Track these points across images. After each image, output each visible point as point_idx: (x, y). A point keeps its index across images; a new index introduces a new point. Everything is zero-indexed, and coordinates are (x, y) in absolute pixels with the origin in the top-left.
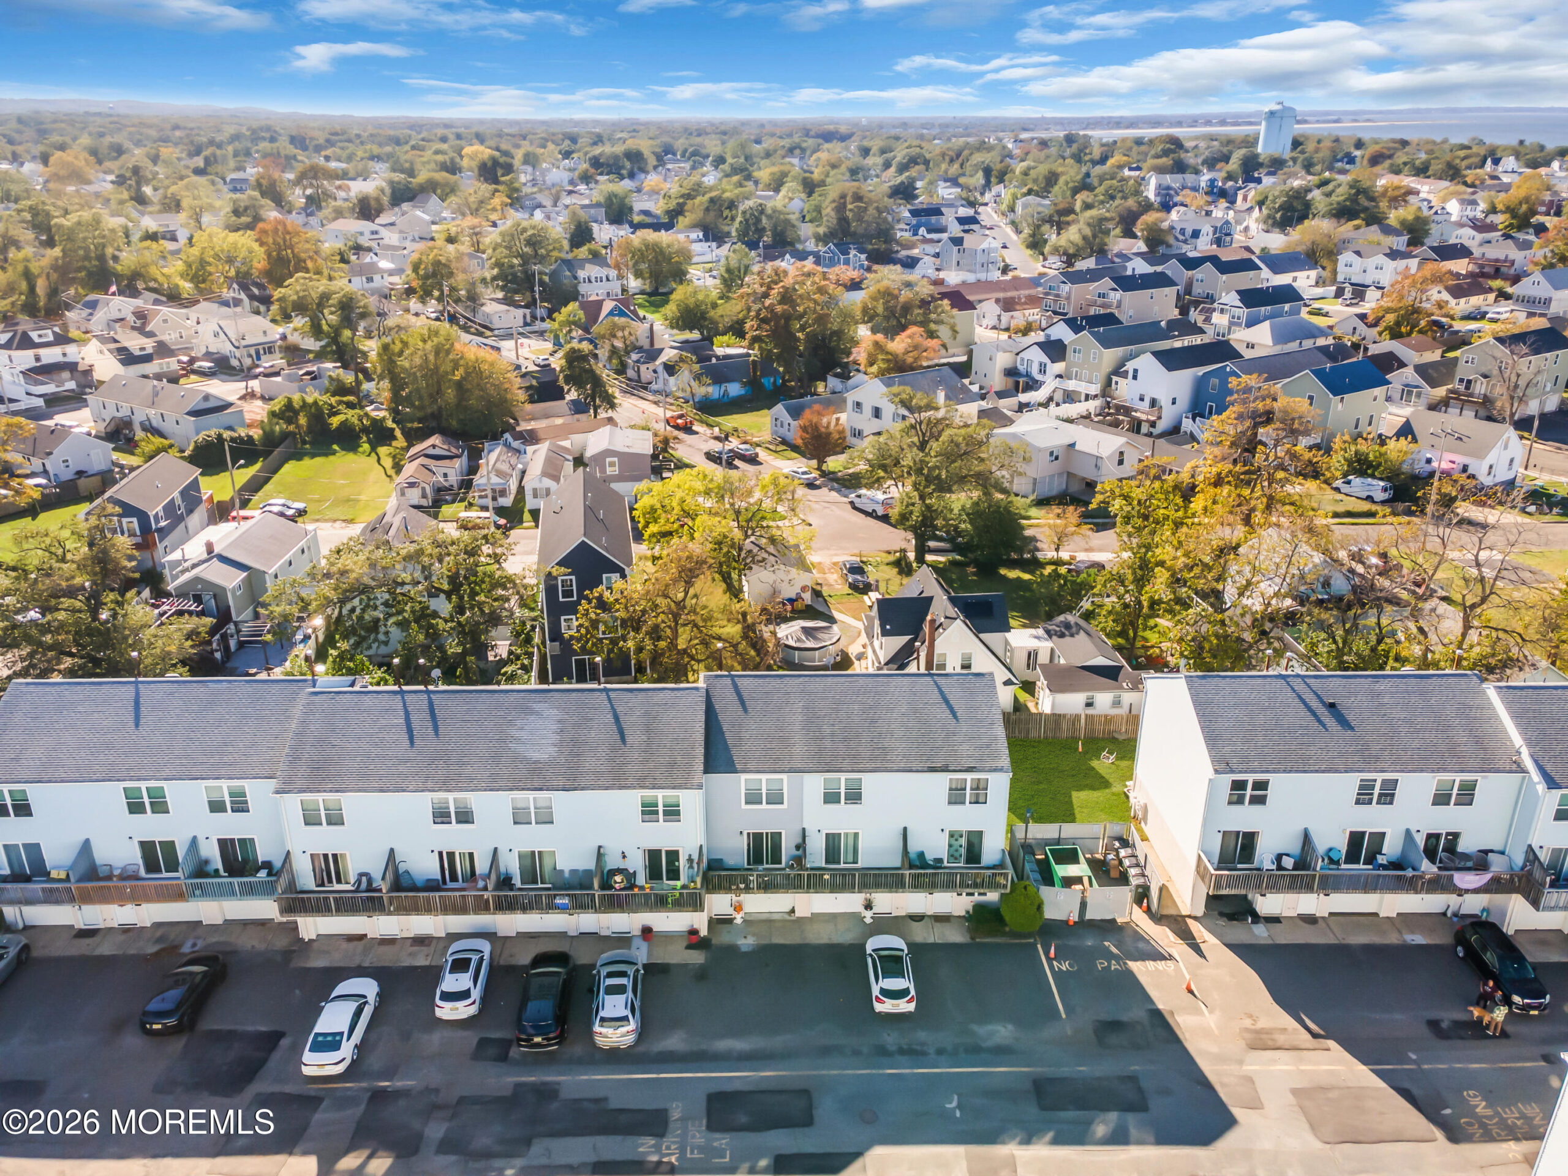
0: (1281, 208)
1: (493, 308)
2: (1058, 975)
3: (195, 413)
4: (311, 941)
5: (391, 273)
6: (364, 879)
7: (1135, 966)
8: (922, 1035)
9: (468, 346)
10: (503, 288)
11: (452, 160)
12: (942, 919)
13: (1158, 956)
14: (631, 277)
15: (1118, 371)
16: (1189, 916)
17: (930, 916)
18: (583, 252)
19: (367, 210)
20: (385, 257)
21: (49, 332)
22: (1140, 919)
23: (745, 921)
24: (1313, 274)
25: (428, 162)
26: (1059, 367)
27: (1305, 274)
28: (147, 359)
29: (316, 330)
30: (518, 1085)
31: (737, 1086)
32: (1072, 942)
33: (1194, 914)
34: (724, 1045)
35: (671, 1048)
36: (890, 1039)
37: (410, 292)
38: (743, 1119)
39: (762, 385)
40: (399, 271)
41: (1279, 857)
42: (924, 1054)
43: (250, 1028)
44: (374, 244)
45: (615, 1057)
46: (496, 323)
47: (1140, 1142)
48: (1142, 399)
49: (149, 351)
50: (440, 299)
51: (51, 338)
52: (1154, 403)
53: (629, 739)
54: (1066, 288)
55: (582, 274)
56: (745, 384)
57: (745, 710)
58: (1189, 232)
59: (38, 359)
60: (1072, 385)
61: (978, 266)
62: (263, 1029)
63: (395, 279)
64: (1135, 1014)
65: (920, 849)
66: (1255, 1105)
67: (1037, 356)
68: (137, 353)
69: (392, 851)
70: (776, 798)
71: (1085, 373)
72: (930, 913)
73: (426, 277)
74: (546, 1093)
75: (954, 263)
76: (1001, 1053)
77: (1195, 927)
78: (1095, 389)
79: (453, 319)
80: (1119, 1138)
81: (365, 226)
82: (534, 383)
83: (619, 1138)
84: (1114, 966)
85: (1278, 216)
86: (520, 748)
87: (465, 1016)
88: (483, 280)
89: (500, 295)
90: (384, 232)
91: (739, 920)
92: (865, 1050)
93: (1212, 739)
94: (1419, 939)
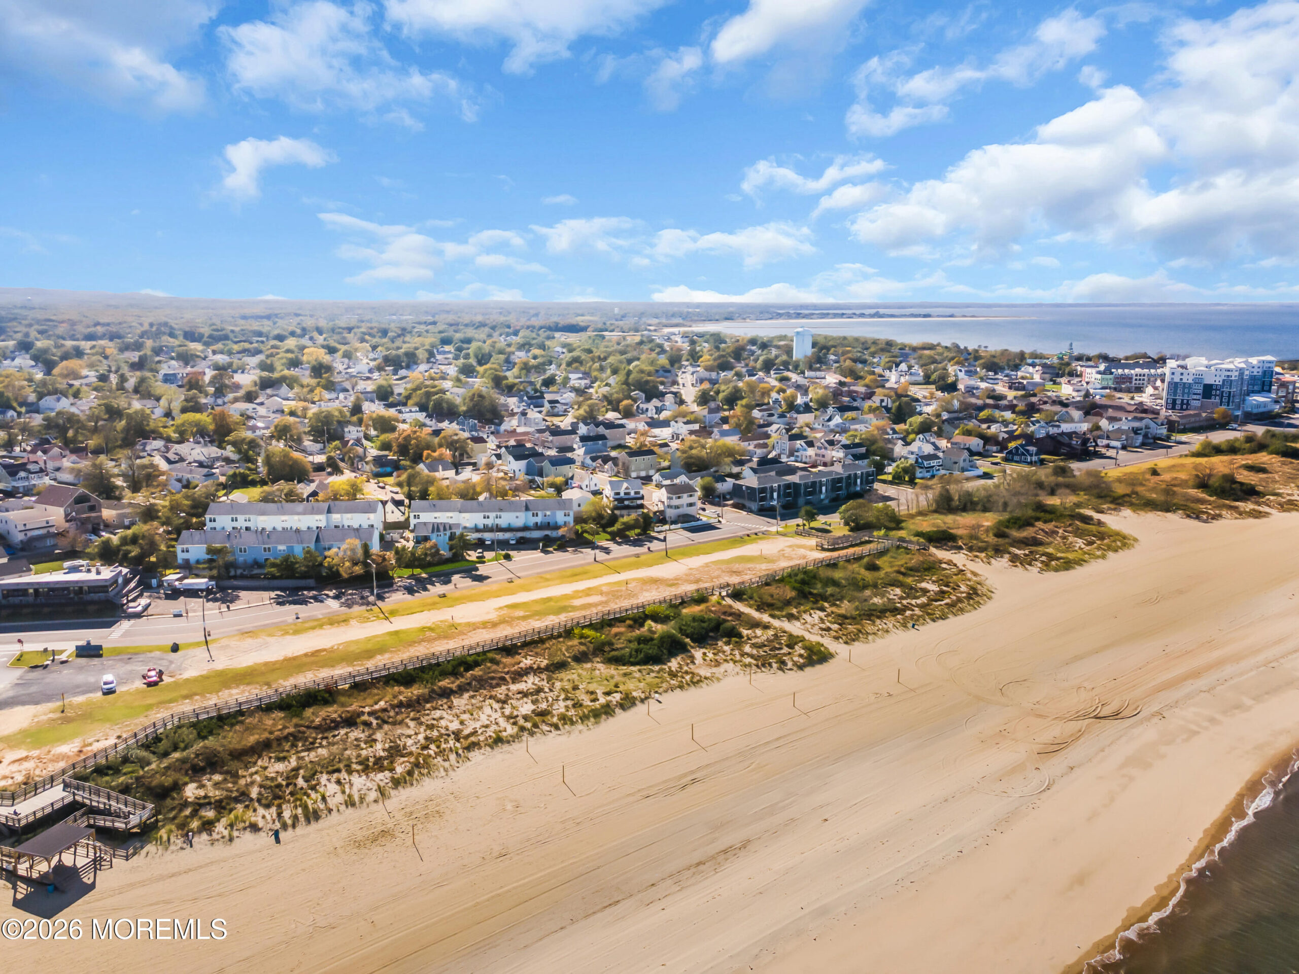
1: (307, 443)
5: (264, 428)
9: (296, 455)
10: (313, 435)
11: (297, 357)
14: (372, 429)
18: (355, 419)
19: (250, 397)
20: (260, 421)
25: (282, 358)
29: (239, 451)
37: (272, 437)
40: (267, 428)
44: (254, 415)
46: (309, 449)
50: (285, 440)
54: (537, 435)
55: (346, 430)
63: (265, 431)
73: (280, 431)
79: (290, 447)
81: (250, 406)
82: (317, 466)
88: (305, 433)
89: (311, 438)
90: (259, 408)
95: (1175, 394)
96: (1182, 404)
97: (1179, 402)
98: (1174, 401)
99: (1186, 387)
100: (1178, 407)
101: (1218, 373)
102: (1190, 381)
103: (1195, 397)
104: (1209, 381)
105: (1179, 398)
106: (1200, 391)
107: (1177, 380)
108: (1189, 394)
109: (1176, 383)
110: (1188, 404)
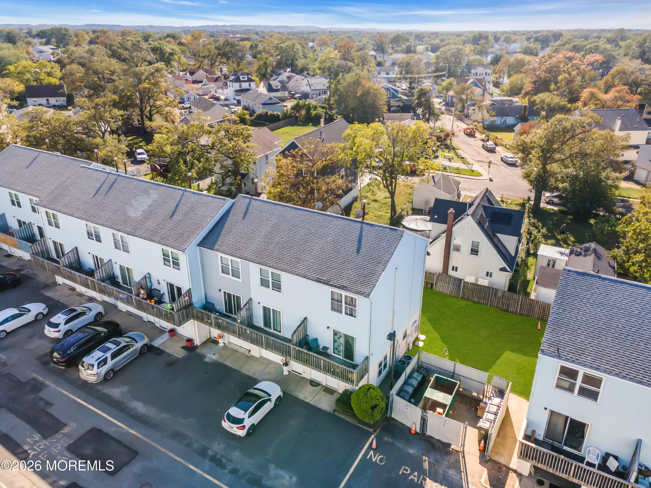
2: (365, 461)
3: (263, 104)
4: (59, 284)
7: (430, 484)
12: (329, 391)
16: (515, 471)
17: (323, 386)
21: (246, 76)
23: (225, 346)
28: (277, 90)
30: (33, 379)
31: (111, 431)
32: (399, 445)
33: (519, 470)
35: (111, 394)
41: (606, 457)
42: (223, 467)
49: (279, 87)
51: (246, 79)
55: (473, 71)
56: (517, 119)
57: (244, 218)
59: (240, 87)
65: (316, 337)
68: (274, 88)
70: (236, 274)
72: (324, 384)
82: (401, 104)
84: (414, 477)
86: (129, 209)
87: (53, 337)
91: (221, 345)
92: (195, 446)
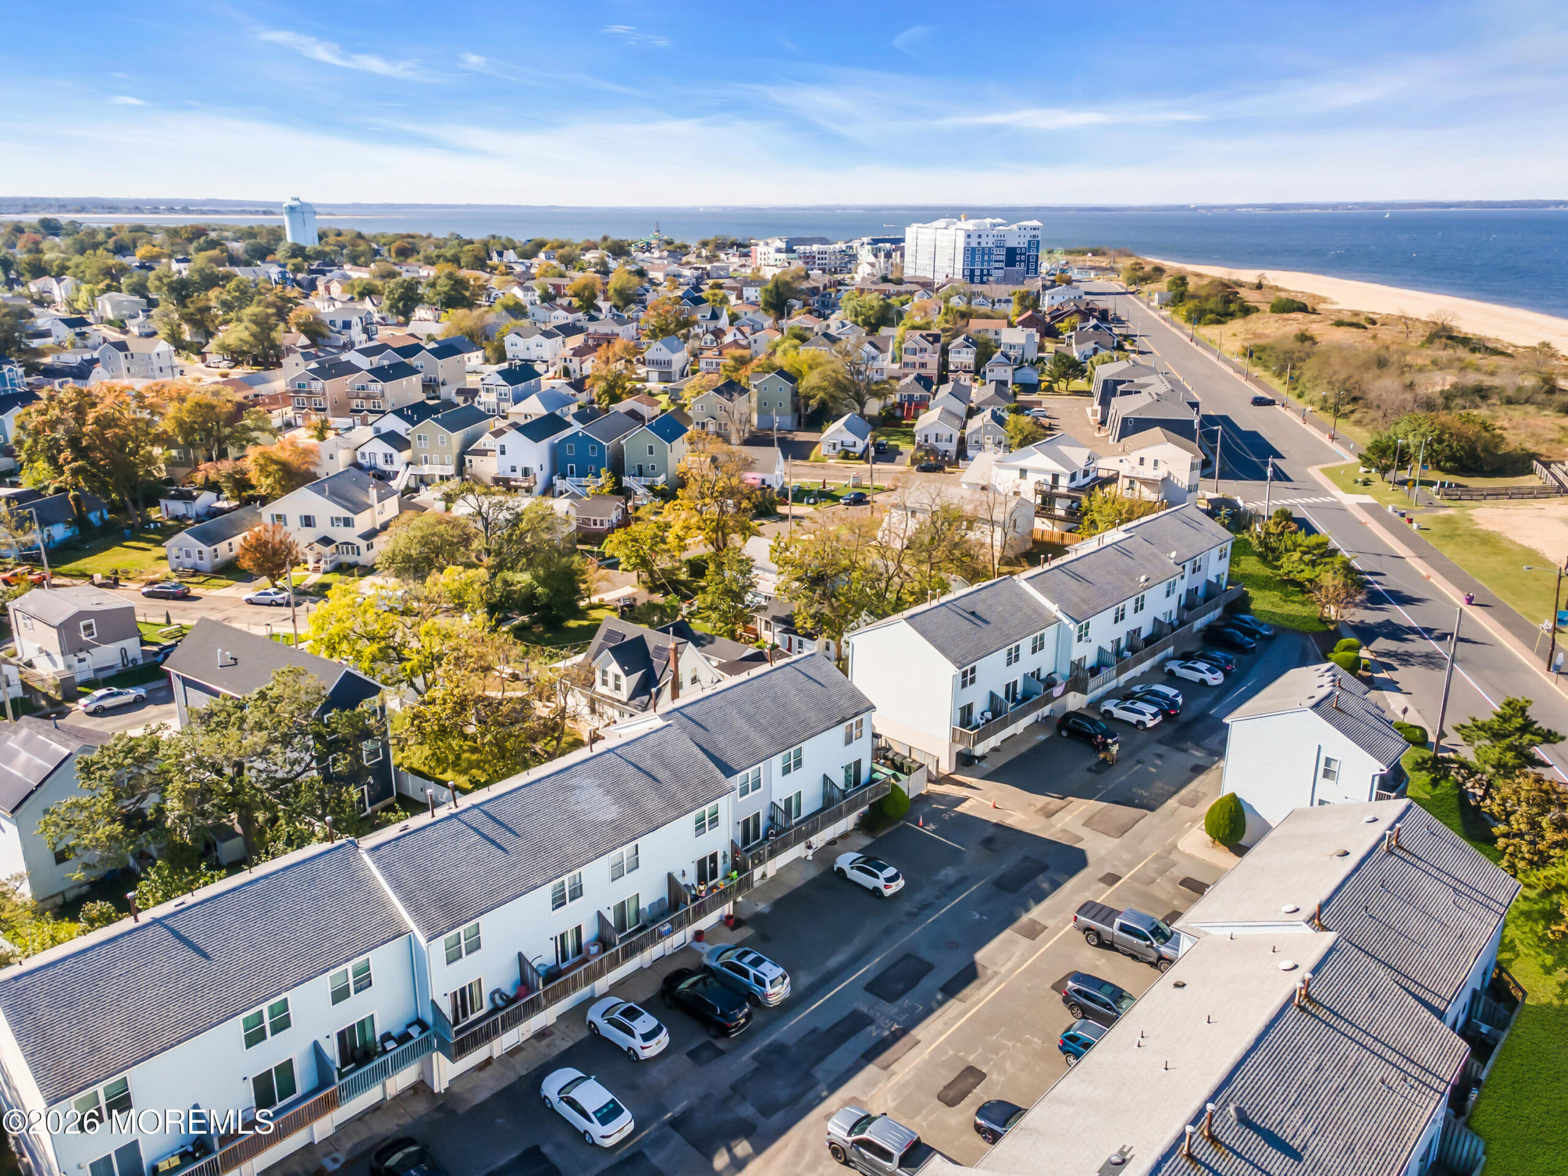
0: (400, 299)
2: (933, 832)
6: (497, 996)
7: (959, 809)
8: (918, 896)
12: (844, 836)
13: (964, 800)
15: (466, 449)
16: (955, 774)
17: (838, 838)
22: (932, 787)
23: (743, 897)
24: (480, 353)
26: (406, 455)
27: (473, 355)
30: (755, 1057)
33: (951, 771)
34: (833, 962)
36: (908, 907)
38: (900, 987)
39: (89, 522)
41: (983, 714)
43: (503, 1162)
45: (788, 1006)
47: (1066, 881)
48: (514, 470)
52: (526, 472)
53: (659, 777)
54: (317, 385)
56: (70, 525)
57: (706, 729)
58: (339, 323)
60: (426, 470)
61: (157, 372)
62: (513, 1155)
64: (989, 832)
66: (1081, 840)
67: (381, 448)
69: (520, 955)
71: (435, 457)
72: (837, 836)
74: (778, 1049)
75: (125, 371)
76: (963, 882)
77: (958, 777)
78: (450, 470)
80: (1056, 885)
83: (853, 1039)
84: (950, 815)
85: (401, 305)
86: (591, 817)
92: (904, 920)
93: (942, 650)
94: (1042, 737)
95: (973, 263)
96: (982, 275)
97: (978, 273)
98: (972, 271)
99: (987, 252)
100: (977, 279)
101: (1022, 232)
102: (990, 245)
103: (997, 265)
104: (1011, 243)
105: (977, 267)
106: (1003, 258)
107: (974, 244)
108: (989, 261)
109: (973, 249)
110: (989, 274)
